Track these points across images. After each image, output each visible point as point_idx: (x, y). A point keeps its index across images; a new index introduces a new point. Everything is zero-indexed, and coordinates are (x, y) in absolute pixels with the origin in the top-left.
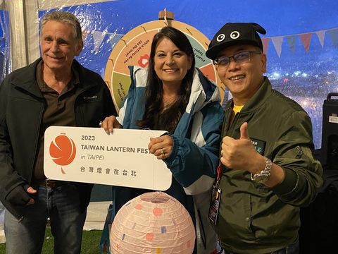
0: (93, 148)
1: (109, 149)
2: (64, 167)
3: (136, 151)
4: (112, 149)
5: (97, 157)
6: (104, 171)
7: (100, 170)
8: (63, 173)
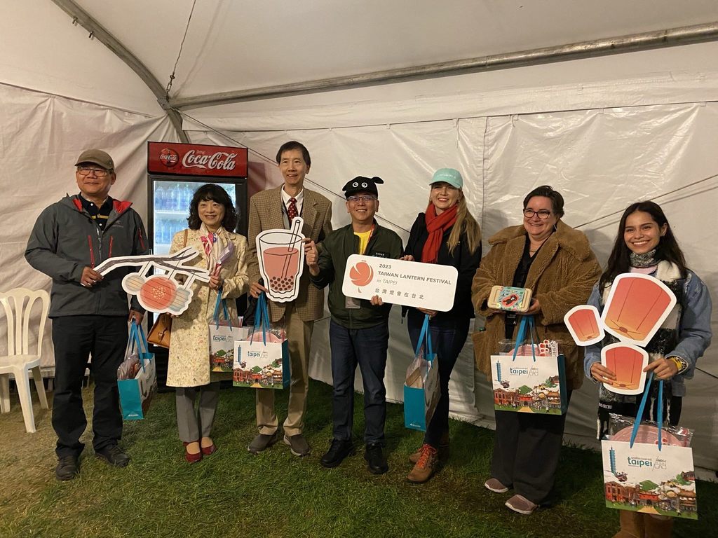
0: (388, 274)
1: (402, 276)
2: (361, 288)
3: (426, 279)
4: (405, 276)
5: (391, 281)
6: (396, 293)
7: (392, 292)
8: (359, 291)
